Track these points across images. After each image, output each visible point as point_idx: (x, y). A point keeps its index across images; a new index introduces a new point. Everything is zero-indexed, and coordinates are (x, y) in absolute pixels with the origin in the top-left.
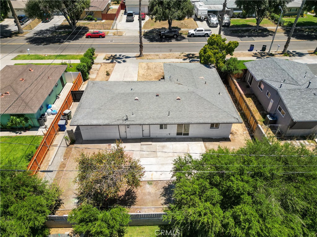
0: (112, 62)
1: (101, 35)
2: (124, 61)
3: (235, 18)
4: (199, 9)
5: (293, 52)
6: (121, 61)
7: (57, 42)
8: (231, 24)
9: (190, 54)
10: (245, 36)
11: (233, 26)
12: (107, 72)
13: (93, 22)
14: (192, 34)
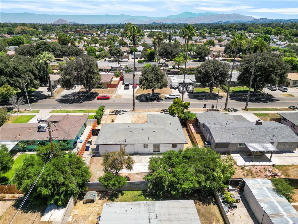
0: (115, 114)
1: (107, 98)
2: (123, 114)
3: (198, 87)
4: (173, 82)
5: (232, 109)
6: (121, 114)
7: (78, 102)
8: (194, 92)
9: (165, 110)
10: (203, 99)
11: (196, 93)
12: (112, 120)
13: (101, 89)
14: (167, 98)
